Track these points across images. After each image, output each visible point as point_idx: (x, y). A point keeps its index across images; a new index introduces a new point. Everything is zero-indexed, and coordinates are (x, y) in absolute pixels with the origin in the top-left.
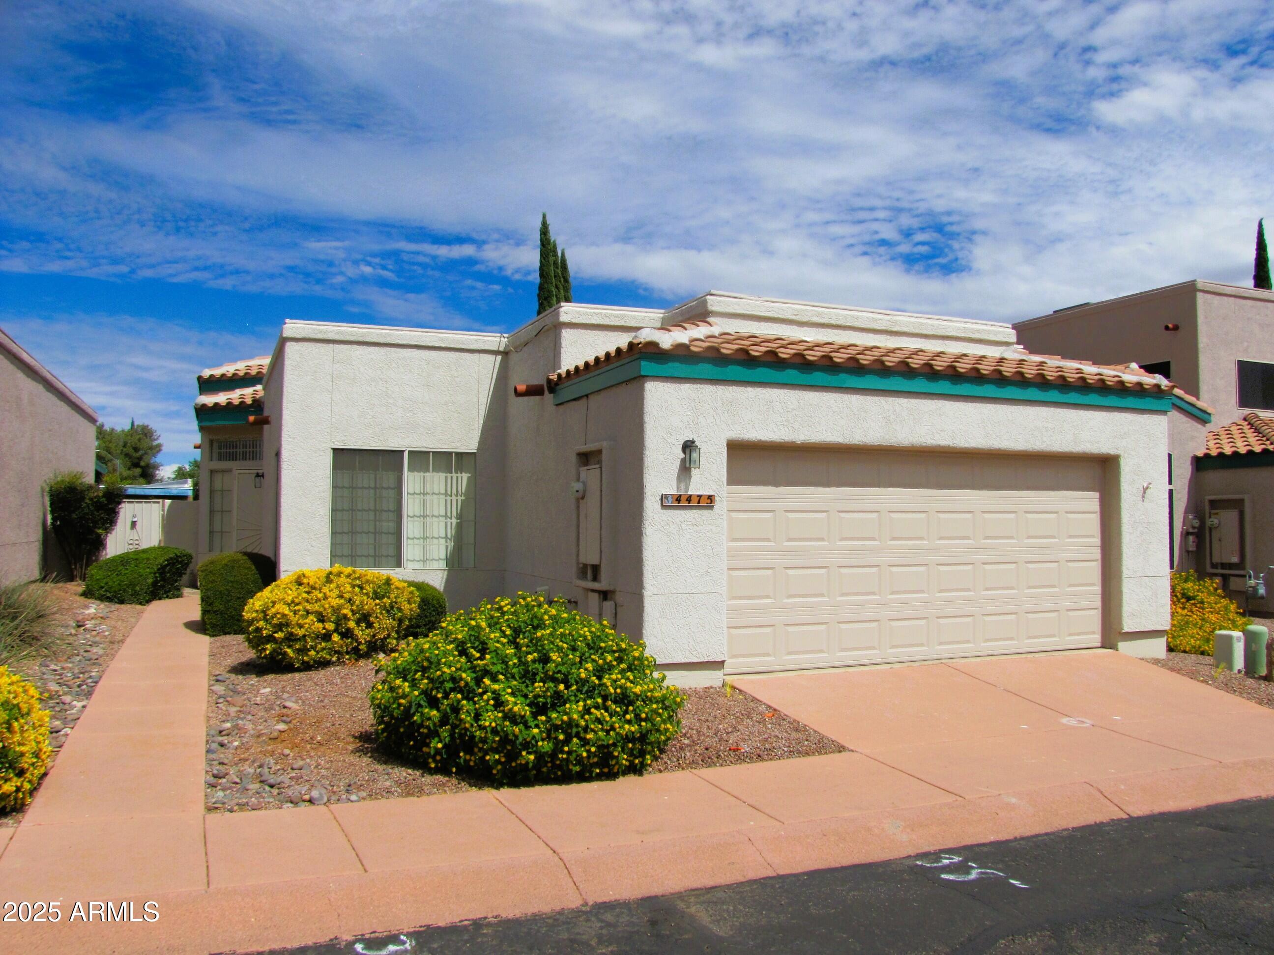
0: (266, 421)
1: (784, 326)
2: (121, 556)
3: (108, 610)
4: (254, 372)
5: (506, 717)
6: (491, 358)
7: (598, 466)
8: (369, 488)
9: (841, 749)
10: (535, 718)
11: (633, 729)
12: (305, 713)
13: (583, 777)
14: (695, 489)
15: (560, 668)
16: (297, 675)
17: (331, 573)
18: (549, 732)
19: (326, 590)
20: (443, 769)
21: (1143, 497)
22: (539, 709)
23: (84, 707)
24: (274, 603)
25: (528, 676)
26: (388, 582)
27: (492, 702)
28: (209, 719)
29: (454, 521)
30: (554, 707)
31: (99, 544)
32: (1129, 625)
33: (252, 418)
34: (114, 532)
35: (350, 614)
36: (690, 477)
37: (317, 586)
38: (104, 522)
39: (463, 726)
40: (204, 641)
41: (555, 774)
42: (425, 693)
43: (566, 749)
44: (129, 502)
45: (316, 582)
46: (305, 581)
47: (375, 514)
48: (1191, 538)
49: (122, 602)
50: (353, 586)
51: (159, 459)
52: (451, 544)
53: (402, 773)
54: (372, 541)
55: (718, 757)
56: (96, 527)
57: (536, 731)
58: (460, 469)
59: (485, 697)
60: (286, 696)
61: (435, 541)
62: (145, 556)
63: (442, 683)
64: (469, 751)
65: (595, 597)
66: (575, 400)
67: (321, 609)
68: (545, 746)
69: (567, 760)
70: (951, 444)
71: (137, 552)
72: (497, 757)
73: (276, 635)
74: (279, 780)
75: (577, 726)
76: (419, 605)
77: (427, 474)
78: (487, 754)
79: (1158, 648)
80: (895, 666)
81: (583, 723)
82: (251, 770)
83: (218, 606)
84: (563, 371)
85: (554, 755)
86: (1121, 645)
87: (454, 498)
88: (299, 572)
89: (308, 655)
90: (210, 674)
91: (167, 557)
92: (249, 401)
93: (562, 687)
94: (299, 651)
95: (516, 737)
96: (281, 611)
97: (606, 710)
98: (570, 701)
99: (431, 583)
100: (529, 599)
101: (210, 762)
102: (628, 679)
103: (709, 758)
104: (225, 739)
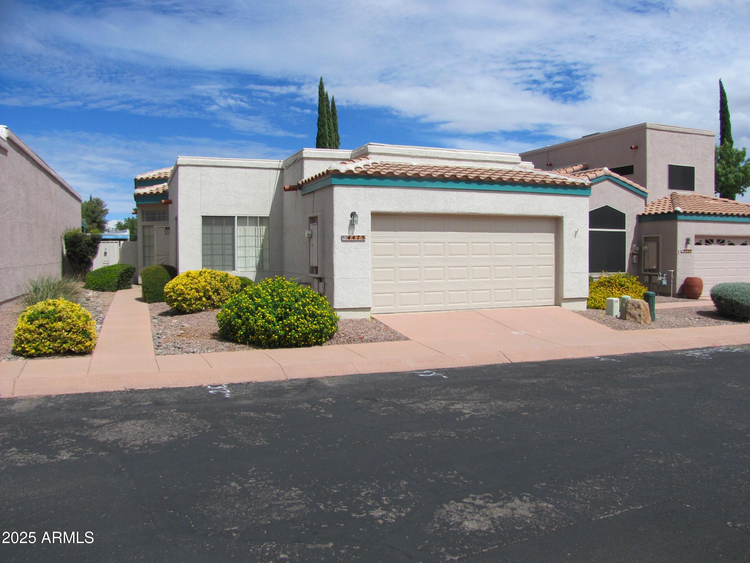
0: (170, 202)
1: (405, 158)
2: (101, 269)
3: (98, 294)
4: (163, 176)
5: (266, 321)
6: (276, 171)
7: (316, 223)
8: (220, 234)
9: (407, 339)
10: (278, 322)
11: (316, 327)
12: (191, 328)
13: (297, 346)
14: (357, 233)
15: (288, 303)
16: (188, 315)
17: (201, 272)
18: (283, 327)
19: (199, 279)
20: (244, 343)
21: (575, 236)
22: (280, 319)
23: (101, 327)
24: (177, 285)
25: (276, 307)
26: (227, 275)
27: (261, 316)
28: (152, 330)
29: (259, 249)
30: (285, 318)
31: (89, 264)
32: (566, 295)
33: (163, 201)
34: (96, 257)
35: (210, 289)
36: (354, 228)
37: (195, 277)
38: (92, 252)
39: (250, 325)
40: (146, 305)
41: (286, 344)
42: (237, 313)
43: (290, 334)
44: (103, 243)
45: (195, 276)
46: (190, 275)
47: (222, 246)
48: (635, 256)
49: (103, 291)
50: (212, 277)
51: (107, 218)
52: (258, 259)
53: (228, 344)
54: (221, 258)
55: (354, 340)
56: (88, 255)
57: (278, 327)
58: (261, 224)
59: (259, 314)
60: (183, 322)
61: (251, 258)
62: (113, 268)
63: (243, 309)
64: (253, 335)
65: (316, 281)
66: (309, 193)
67: (198, 287)
68: (282, 333)
69: (290, 338)
70: (477, 212)
71: (108, 267)
72: (263, 337)
73: (178, 298)
74: (181, 346)
75: (294, 325)
76: (241, 285)
77: (246, 227)
78: (259, 336)
79: (582, 306)
80: (450, 311)
81: (296, 324)
82: (171, 344)
83: (151, 289)
84: (303, 180)
85: (285, 336)
86: (563, 304)
87: (259, 238)
88: (187, 271)
89: (192, 307)
90: (151, 316)
91: (124, 269)
92: (161, 192)
93: (288, 310)
94: (188, 305)
95: (270, 329)
96: (180, 288)
97: (306, 320)
98: (291, 316)
99: (249, 277)
100: (279, 278)
101: (154, 343)
102: (315, 308)
103: (350, 341)
104: (160, 336)
